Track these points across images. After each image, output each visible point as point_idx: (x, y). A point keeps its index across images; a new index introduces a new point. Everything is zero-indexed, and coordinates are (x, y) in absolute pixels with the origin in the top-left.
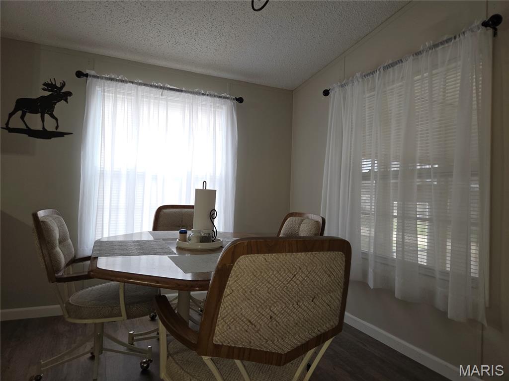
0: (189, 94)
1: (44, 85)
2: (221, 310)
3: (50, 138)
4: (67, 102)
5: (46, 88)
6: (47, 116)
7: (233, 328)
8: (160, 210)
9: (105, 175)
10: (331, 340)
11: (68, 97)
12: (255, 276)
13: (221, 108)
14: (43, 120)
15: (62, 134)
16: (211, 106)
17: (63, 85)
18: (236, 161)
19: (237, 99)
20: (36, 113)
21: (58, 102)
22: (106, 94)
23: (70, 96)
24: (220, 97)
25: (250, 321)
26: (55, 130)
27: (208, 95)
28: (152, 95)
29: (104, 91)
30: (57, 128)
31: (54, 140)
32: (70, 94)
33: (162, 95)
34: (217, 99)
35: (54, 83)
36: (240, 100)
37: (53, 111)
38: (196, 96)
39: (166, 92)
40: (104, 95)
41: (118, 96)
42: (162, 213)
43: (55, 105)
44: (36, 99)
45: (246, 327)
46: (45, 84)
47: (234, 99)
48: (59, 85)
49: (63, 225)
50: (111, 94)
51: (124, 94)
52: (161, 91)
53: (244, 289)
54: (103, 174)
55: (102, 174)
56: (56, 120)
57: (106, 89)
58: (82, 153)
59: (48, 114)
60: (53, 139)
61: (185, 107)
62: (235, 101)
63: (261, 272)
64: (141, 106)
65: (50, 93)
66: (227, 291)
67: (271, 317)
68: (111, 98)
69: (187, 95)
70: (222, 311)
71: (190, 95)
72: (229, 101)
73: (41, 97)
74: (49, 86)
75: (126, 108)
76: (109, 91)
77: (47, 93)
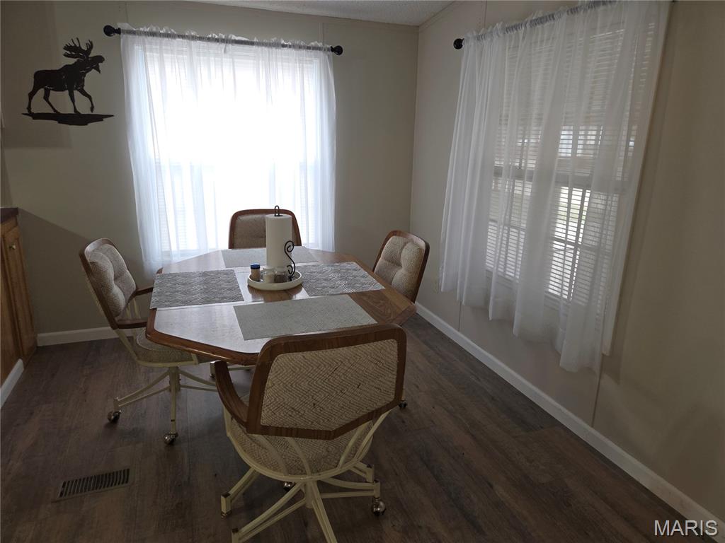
0: (263, 48)
1: (65, 48)
2: (265, 398)
3: (86, 124)
4: (99, 71)
5: (68, 52)
6: (76, 93)
7: (277, 414)
8: (236, 217)
9: (162, 169)
10: (387, 413)
11: (100, 64)
12: (294, 372)
13: (311, 62)
14: (73, 100)
15: (99, 118)
16: (296, 60)
17: (91, 46)
18: (335, 142)
19: (333, 50)
20: (63, 90)
21: (87, 72)
22: (148, 54)
23: (102, 62)
24: (309, 48)
25: (293, 409)
26: (90, 113)
27: (290, 47)
28: (211, 51)
29: (145, 50)
30: (92, 109)
31: (92, 126)
32: (100, 59)
33: (225, 51)
34: (304, 52)
35: (78, 46)
36: (338, 50)
37: (83, 86)
38: (274, 49)
39: (230, 46)
40: (145, 57)
41: (165, 55)
42: (238, 221)
43: (85, 76)
44: (59, 70)
45: (290, 413)
46: (67, 48)
47: (328, 50)
48: (84, 48)
49: (118, 257)
50: (155, 54)
51: (172, 52)
52: (223, 45)
53: (284, 384)
54: (160, 167)
55: (158, 167)
56: (89, 97)
57: (148, 46)
58: (130, 143)
59: (78, 90)
60: (89, 124)
61: (259, 64)
62: (331, 53)
63: (300, 369)
64: (199, 68)
65: (75, 60)
66: (269, 383)
67: (314, 404)
68: (156, 59)
69: (260, 49)
70: (266, 401)
71: (265, 49)
72: (321, 53)
73: (65, 66)
74: (73, 50)
75: (178, 73)
76: (151, 50)
77: (72, 61)
